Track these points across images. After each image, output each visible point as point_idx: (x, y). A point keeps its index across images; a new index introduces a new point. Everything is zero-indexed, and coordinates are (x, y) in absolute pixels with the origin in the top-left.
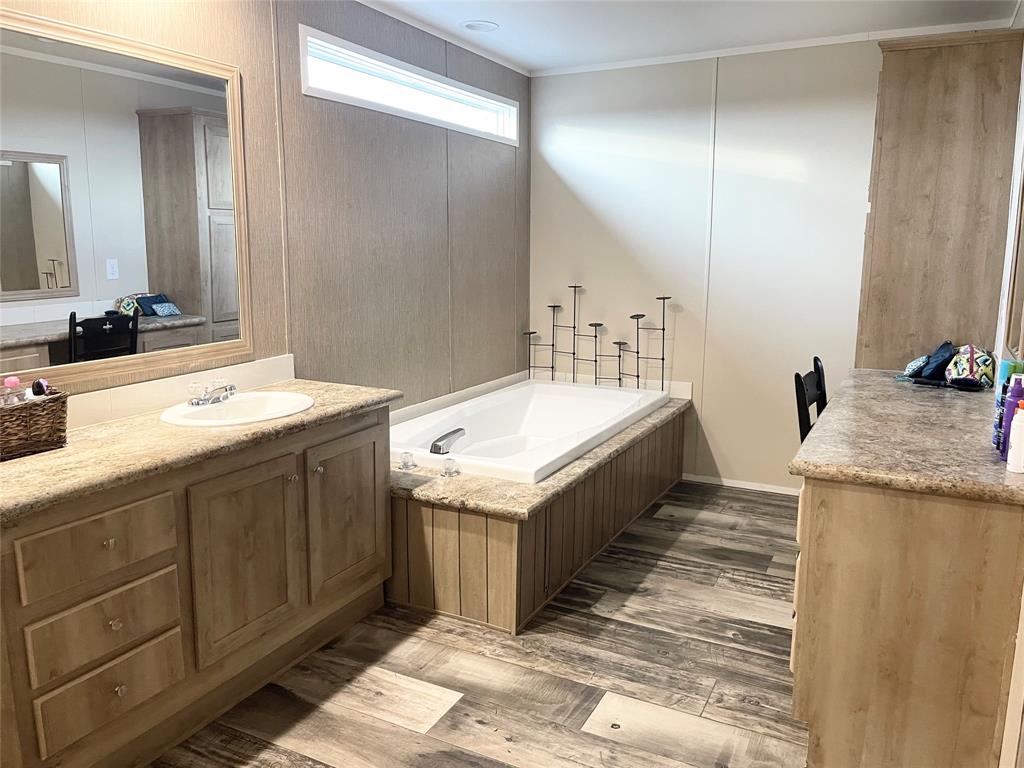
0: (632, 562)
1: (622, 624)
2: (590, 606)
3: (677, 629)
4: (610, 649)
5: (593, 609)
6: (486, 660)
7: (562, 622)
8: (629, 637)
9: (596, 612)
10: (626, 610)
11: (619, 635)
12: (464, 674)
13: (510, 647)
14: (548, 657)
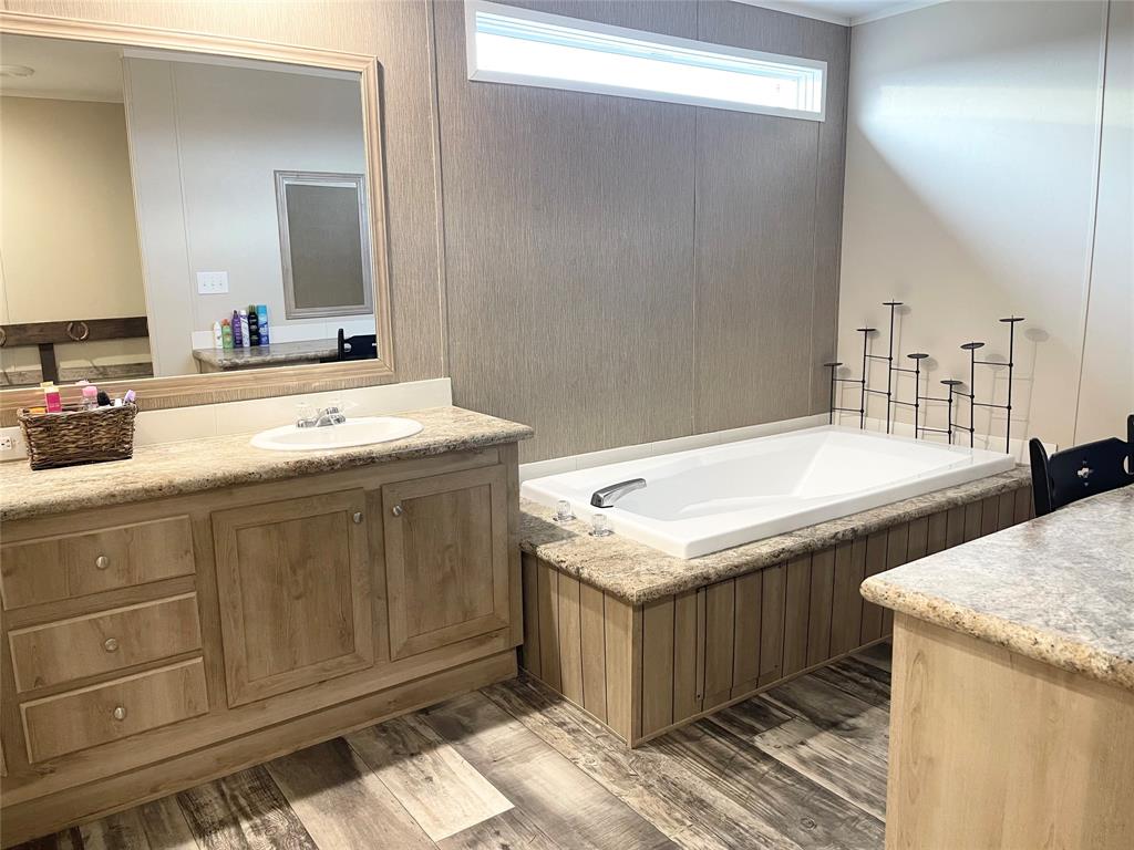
0: (863, 685)
1: (781, 767)
2: (755, 732)
3: (854, 795)
4: (738, 798)
5: (757, 738)
6: (573, 770)
7: (702, 746)
8: (777, 788)
9: (759, 742)
10: (804, 751)
11: (767, 782)
12: (536, 781)
13: (615, 762)
14: (648, 787)
